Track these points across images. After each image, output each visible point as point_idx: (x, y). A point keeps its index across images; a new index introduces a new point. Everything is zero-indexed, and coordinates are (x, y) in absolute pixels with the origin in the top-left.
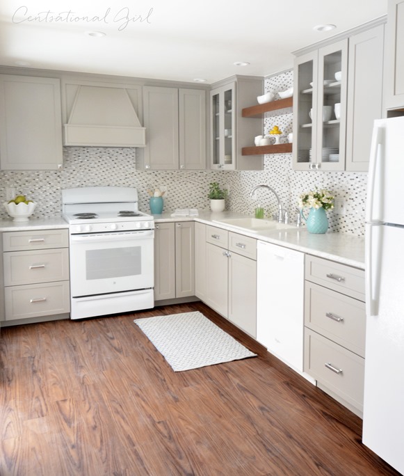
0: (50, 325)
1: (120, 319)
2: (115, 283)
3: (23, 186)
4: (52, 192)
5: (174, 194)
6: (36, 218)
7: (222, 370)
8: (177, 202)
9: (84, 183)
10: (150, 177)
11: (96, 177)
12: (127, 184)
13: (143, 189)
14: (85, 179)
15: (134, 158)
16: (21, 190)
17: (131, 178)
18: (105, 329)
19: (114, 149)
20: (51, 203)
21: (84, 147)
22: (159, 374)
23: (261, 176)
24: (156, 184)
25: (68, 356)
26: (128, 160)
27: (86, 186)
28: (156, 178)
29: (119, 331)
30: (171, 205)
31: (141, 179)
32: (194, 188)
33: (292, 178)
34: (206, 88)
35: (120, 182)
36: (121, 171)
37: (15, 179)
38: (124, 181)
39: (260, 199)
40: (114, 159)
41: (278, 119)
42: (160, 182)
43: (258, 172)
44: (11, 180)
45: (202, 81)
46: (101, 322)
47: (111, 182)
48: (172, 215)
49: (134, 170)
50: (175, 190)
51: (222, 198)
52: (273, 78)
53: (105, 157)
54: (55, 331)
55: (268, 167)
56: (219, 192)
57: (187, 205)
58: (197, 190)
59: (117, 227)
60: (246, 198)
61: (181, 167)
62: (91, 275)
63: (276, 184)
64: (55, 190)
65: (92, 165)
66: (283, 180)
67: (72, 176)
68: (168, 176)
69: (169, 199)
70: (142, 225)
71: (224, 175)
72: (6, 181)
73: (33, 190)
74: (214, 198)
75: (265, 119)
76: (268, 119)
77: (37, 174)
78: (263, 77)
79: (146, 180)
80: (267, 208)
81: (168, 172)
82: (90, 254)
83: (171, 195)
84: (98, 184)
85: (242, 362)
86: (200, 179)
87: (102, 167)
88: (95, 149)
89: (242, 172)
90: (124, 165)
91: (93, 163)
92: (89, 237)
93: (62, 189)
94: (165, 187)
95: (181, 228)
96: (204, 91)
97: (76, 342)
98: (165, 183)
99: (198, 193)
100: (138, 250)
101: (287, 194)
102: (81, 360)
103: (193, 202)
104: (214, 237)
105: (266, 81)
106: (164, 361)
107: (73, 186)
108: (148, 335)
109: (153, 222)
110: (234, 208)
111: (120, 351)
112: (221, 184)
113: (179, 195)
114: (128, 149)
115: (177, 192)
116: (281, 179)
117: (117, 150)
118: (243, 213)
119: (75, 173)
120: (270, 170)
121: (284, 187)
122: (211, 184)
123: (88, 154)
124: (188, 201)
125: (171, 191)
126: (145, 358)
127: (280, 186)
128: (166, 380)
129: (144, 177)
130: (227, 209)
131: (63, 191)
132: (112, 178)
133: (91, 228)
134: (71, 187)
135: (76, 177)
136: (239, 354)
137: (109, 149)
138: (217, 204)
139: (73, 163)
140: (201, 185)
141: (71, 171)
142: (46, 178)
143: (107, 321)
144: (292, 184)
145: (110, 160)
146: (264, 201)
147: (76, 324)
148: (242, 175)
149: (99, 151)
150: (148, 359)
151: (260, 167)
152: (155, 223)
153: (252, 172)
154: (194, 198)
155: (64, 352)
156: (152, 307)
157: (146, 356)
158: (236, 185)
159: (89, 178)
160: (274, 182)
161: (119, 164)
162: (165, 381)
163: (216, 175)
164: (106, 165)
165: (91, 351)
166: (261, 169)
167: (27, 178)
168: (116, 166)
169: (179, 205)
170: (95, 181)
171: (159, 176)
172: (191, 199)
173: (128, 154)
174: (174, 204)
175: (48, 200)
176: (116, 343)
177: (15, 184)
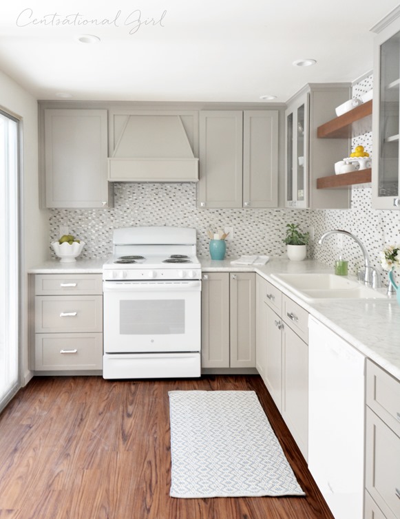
0: (81, 381)
1: (156, 385)
2: (152, 341)
3: (76, 224)
4: (105, 232)
5: (241, 236)
6: (88, 258)
7: (239, 511)
8: (245, 247)
9: (138, 222)
10: (213, 216)
11: (151, 216)
12: (185, 224)
13: (204, 230)
14: (139, 218)
15: (195, 194)
16: (74, 229)
17: (190, 217)
18: (131, 398)
19: (171, 185)
20: (104, 243)
21: (139, 183)
22: (148, 495)
23: (348, 217)
24: (220, 224)
25: (66, 431)
26: (188, 196)
27: (140, 226)
28: (220, 217)
29: (143, 405)
30: (237, 250)
31: (202, 218)
32: (268, 230)
33: (387, 220)
34: (279, 108)
35: (178, 222)
36: (179, 210)
37: (69, 217)
38: (182, 221)
39: (347, 247)
40: (172, 196)
41: (368, 137)
42: (224, 222)
43: (345, 211)
44: (65, 218)
45: (270, 99)
46: (133, 387)
47: (167, 222)
48: (232, 263)
49: (194, 208)
50: (243, 232)
51: (303, 244)
52: (363, 82)
53: (162, 193)
54: (80, 391)
55: (357, 205)
56: (300, 236)
57: (258, 250)
58: (271, 233)
59: (155, 274)
60: (331, 245)
61: (246, 204)
62: (126, 329)
63: (366, 228)
64: (107, 229)
65: (147, 202)
66: (375, 223)
67: (125, 215)
68: (235, 216)
69: (236, 242)
70: (185, 274)
71: (308, 215)
72: (60, 220)
73: (86, 229)
74: (291, 243)
75: (353, 139)
76: (357, 138)
77: (90, 212)
78: (350, 84)
79: (208, 219)
80: (355, 261)
81: (235, 210)
82: (125, 305)
83: (237, 238)
84: (153, 224)
85: (277, 503)
86: (275, 218)
87: (158, 205)
88: (152, 185)
89: (327, 211)
90: (183, 202)
91: (148, 200)
92: (124, 285)
93: (115, 228)
94: (232, 228)
95: (238, 280)
96: (276, 113)
97: (88, 412)
98: (231, 224)
99: (273, 236)
100: (181, 304)
101: (380, 243)
102: (75, 442)
103: (267, 247)
104: (269, 297)
105: (354, 88)
106: (169, 471)
107: (127, 225)
108: (172, 420)
109: (200, 271)
110: (319, 256)
111: (125, 437)
112: (302, 226)
113: (248, 238)
114: (188, 185)
115: (245, 235)
116: (372, 221)
117: (175, 185)
118: (328, 264)
119: (128, 211)
120: (359, 208)
121: (377, 232)
122: (288, 225)
123: (143, 191)
124: (260, 245)
125: (239, 233)
126: (148, 459)
127: (371, 232)
128: (152, 511)
129: (205, 216)
130: (310, 257)
131: (115, 231)
132: (169, 217)
133: (125, 275)
134: (124, 227)
135: (129, 216)
136: (277, 486)
137: (166, 184)
138: (296, 252)
139: (127, 201)
140: (277, 227)
141: (125, 209)
142: (98, 216)
143: (141, 386)
144: (386, 230)
145: (168, 197)
146: (351, 252)
147: (106, 386)
148: (327, 215)
149: (156, 187)
150: (150, 462)
151: (346, 204)
152: (202, 272)
153: (338, 210)
154: (268, 242)
155: (66, 427)
156: (199, 375)
157: (150, 457)
158: (321, 227)
159: (143, 216)
160: (363, 225)
161: (177, 202)
162: (149, 510)
163: (298, 215)
164: (162, 203)
165: (94, 431)
166: (347, 208)
167: (80, 217)
168: (173, 203)
169: (248, 250)
170: (150, 221)
171: (224, 215)
172: (264, 244)
173: (188, 190)
174: (241, 249)
175: (101, 240)
176: (129, 422)
177: (69, 223)
